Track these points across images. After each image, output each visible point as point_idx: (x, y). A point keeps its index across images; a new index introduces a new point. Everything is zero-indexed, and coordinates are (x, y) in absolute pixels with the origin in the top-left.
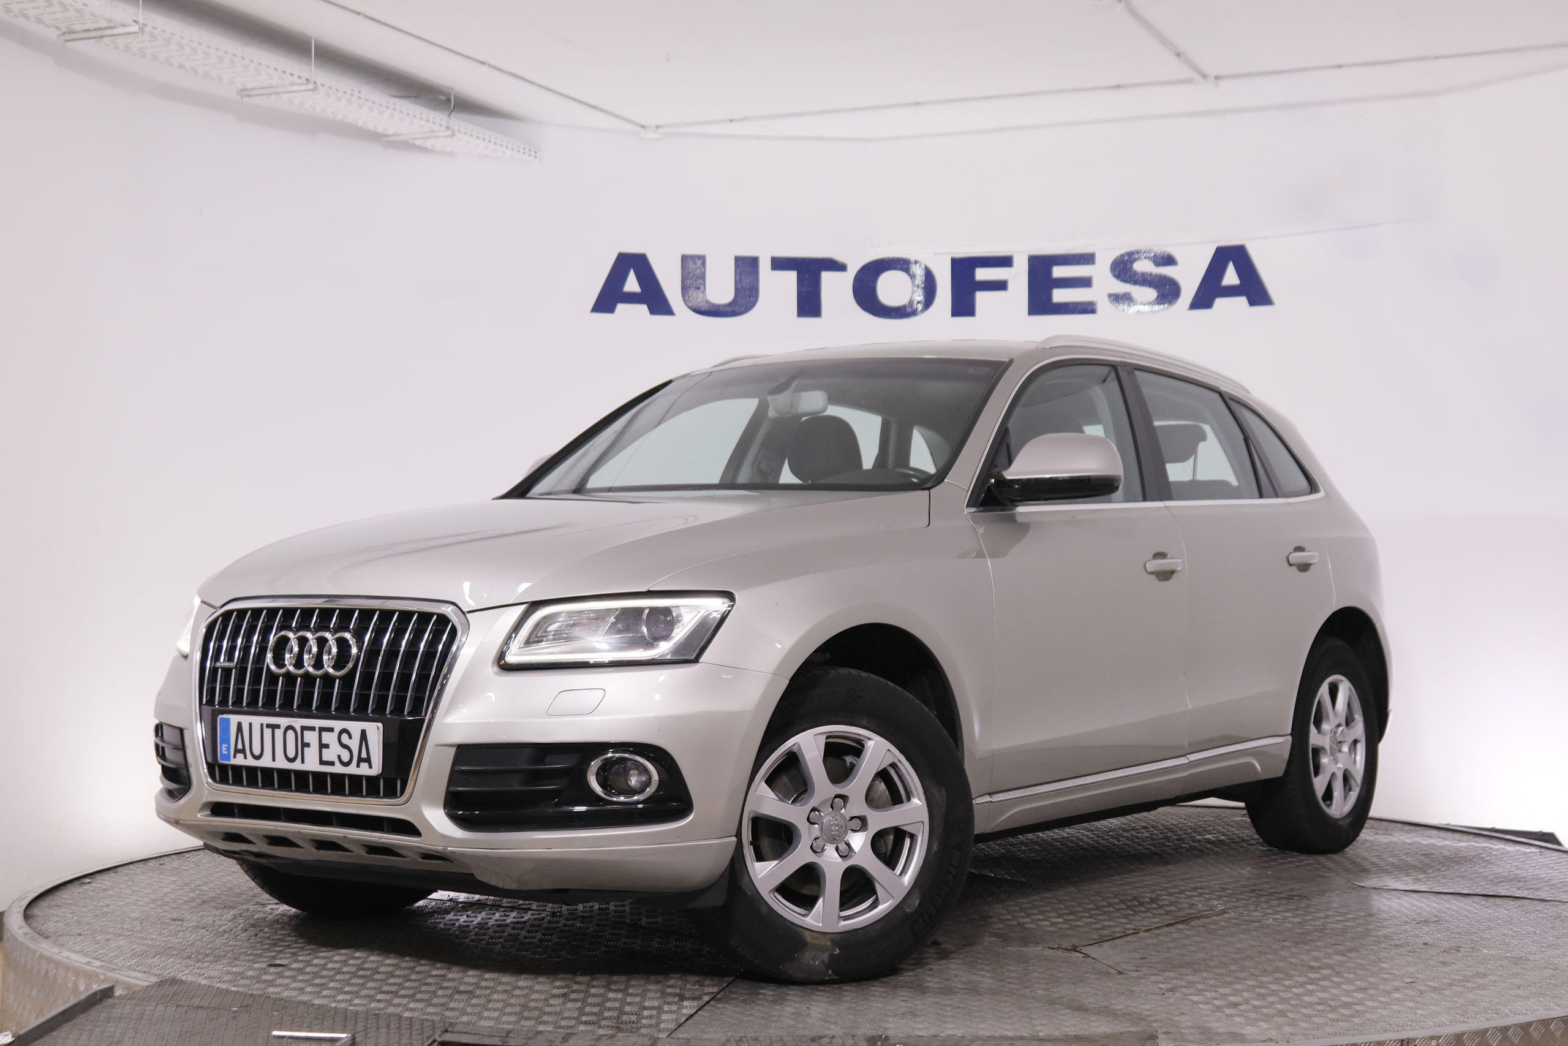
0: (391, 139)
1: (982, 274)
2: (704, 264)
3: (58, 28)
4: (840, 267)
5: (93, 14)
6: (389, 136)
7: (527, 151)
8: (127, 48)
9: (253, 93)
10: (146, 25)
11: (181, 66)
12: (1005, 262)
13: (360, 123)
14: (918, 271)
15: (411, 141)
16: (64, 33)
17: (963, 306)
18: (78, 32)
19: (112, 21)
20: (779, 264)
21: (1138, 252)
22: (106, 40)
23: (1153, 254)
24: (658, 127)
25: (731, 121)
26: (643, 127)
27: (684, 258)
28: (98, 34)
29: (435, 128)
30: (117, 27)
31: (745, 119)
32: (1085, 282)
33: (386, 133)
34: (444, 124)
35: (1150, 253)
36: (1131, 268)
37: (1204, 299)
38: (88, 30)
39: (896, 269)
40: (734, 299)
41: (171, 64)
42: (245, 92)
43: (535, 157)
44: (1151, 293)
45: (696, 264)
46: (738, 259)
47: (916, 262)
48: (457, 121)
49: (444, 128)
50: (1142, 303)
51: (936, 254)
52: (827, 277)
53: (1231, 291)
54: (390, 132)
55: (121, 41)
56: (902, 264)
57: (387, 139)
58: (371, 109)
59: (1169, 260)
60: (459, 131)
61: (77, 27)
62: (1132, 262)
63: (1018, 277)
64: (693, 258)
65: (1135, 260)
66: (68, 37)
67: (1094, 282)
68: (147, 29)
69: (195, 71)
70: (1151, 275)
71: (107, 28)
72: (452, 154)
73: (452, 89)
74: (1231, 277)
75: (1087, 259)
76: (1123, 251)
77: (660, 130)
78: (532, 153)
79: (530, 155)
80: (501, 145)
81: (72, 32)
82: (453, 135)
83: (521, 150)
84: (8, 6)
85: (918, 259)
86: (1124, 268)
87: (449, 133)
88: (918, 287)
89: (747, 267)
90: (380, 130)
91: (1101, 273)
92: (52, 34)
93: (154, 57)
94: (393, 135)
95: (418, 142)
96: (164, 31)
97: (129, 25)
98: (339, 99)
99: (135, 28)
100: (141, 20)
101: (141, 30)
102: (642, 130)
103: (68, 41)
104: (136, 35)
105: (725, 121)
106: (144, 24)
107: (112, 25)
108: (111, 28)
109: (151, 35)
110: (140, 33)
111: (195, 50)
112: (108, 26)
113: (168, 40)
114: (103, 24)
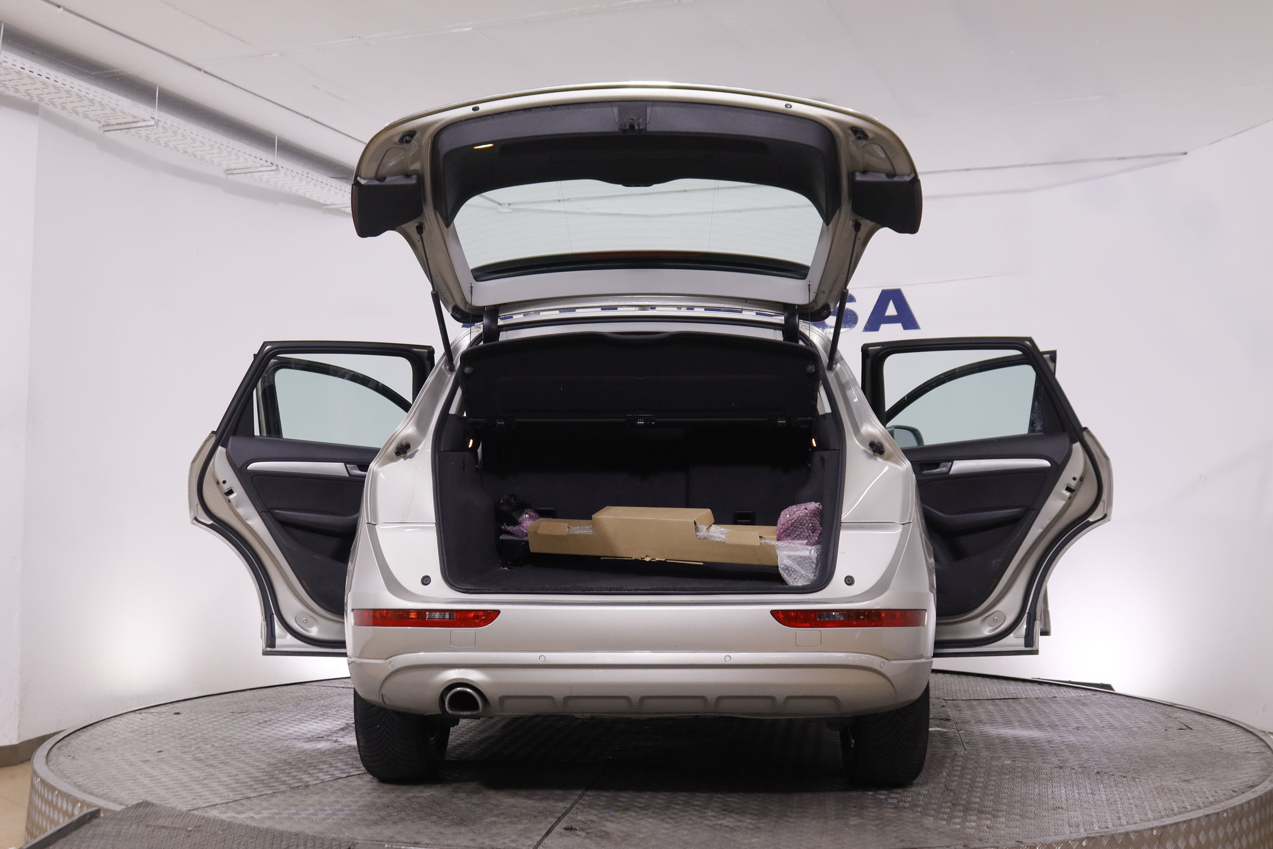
0: (329, 207)
3: (99, 122)
5: (122, 112)
6: (328, 205)
8: (147, 138)
9: (235, 172)
10: (160, 121)
11: (185, 152)
13: (308, 196)
15: (343, 209)
16: (104, 126)
18: (113, 125)
19: (136, 117)
22: (133, 131)
24: (509, 204)
25: (559, 201)
26: (498, 203)
28: (126, 127)
30: (140, 122)
31: (570, 199)
33: (325, 203)
37: (873, 325)
38: (120, 124)
41: (178, 151)
42: (229, 172)
50: (831, 328)
54: (328, 203)
55: (143, 132)
57: (325, 207)
58: (315, 185)
59: (850, 299)
61: (113, 122)
66: (106, 128)
68: (160, 123)
69: (195, 156)
71: (133, 122)
74: (891, 310)
77: (511, 207)
81: (109, 125)
84: (64, 105)
90: (321, 201)
92: (95, 126)
93: (166, 145)
94: (330, 205)
96: (172, 126)
97: (148, 121)
98: (294, 177)
99: (152, 122)
100: (156, 117)
101: (157, 124)
102: (498, 205)
103: (106, 131)
104: (153, 127)
105: (555, 201)
106: (158, 120)
107: (136, 120)
108: (136, 122)
109: (164, 128)
110: (156, 127)
111: (194, 140)
112: (134, 120)
113: (175, 132)
114: (130, 119)
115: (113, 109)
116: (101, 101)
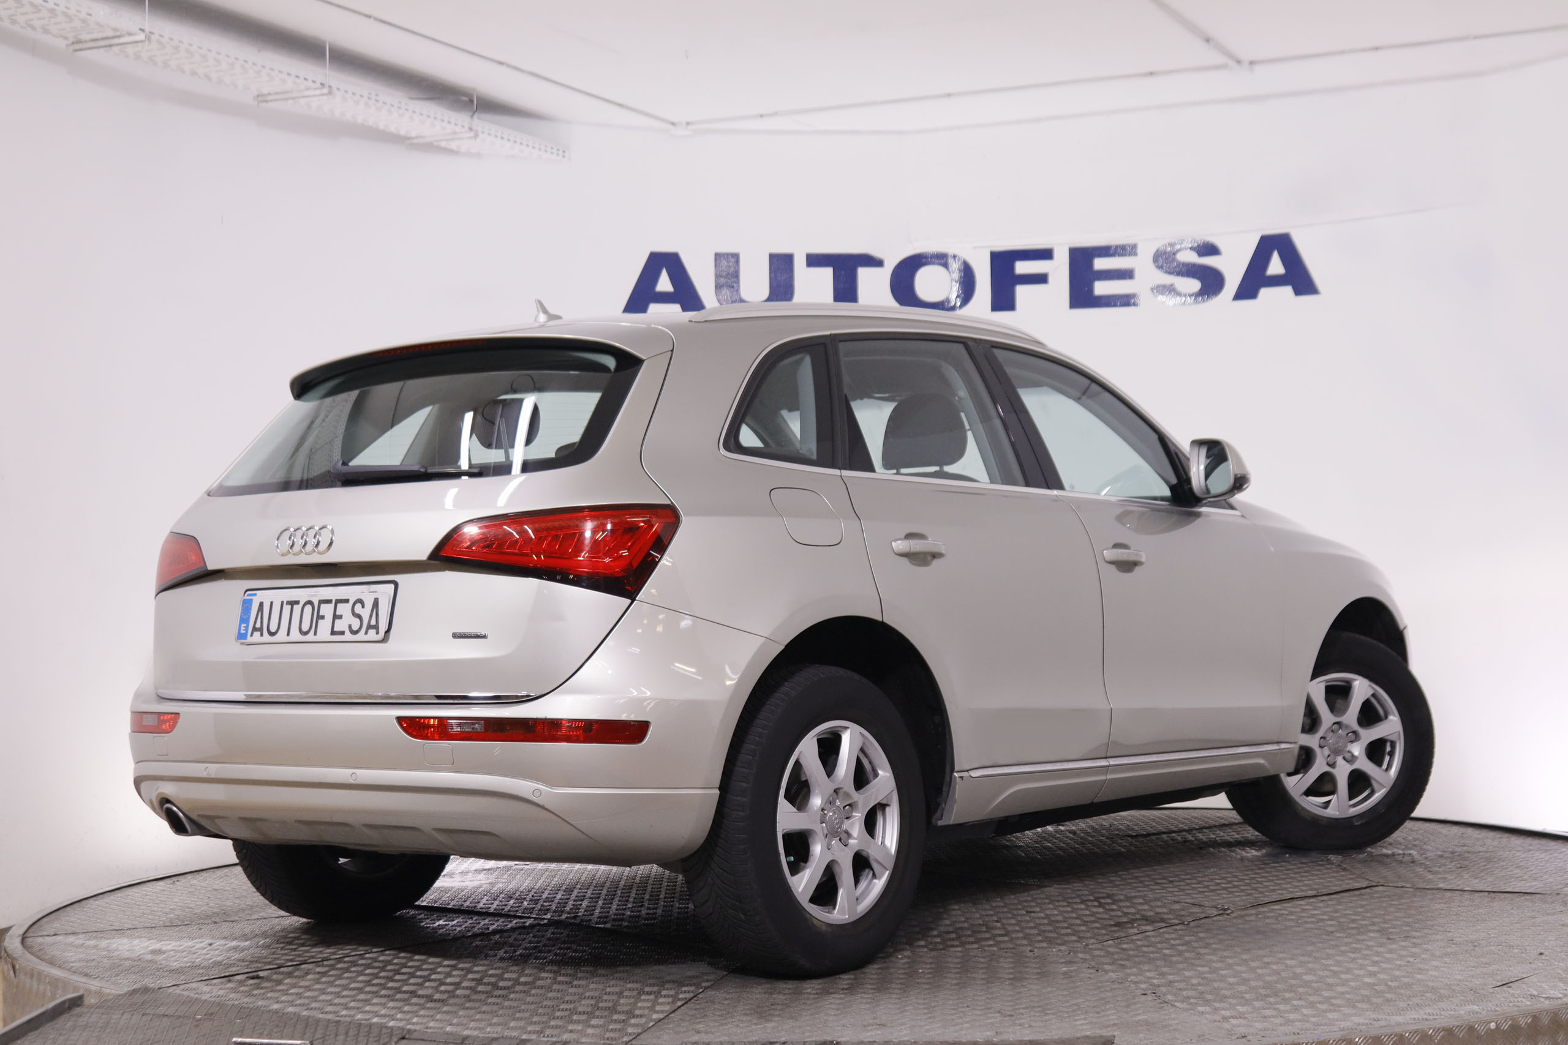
0: (415, 141)
1: (1022, 267)
2: (737, 262)
3: (66, 38)
4: (878, 263)
5: (97, 23)
6: (413, 138)
7: (555, 151)
8: (137, 57)
9: (271, 99)
10: (153, 33)
11: (194, 73)
12: (1046, 254)
13: (382, 127)
14: (955, 266)
15: (436, 144)
16: (73, 43)
17: (1003, 300)
18: (86, 42)
19: (117, 31)
20: (815, 260)
21: (1180, 242)
22: (116, 49)
23: (1196, 245)
24: (685, 125)
25: (762, 116)
26: (673, 124)
27: (718, 257)
28: (107, 43)
29: (458, 129)
30: (124, 36)
31: (775, 114)
32: (1126, 274)
33: (408, 136)
34: (467, 125)
35: (1194, 243)
36: (1174, 258)
37: (1248, 290)
38: (96, 40)
39: (934, 264)
40: (769, 295)
41: (183, 71)
42: (261, 98)
43: (563, 156)
44: (1195, 285)
45: (729, 262)
46: (772, 257)
47: (954, 257)
48: (483, 123)
49: (466, 129)
50: (1185, 295)
51: (975, 248)
52: (863, 273)
53: (1276, 281)
54: (413, 134)
55: (130, 50)
56: (941, 259)
57: (410, 141)
58: (390, 112)
59: (1210, 249)
60: (483, 132)
61: (84, 37)
62: (1174, 254)
63: (1059, 270)
64: (727, 256)
65: (1178, 251)
66: (76, 47)
67: (1137, 274)
68: (154, 36)
69: (209, 78)
70: (1194, 265)
71: (114, 37)
72: (477, 155)
73: (475, 89)
74: (1275, 266)
75: (1129, 250)
76: (1166, 241)
77: (690, 127)
78: (560, 153)
79: (558, 154)
80: (527, 146)
81: (80, 42)
82: (476, 136)
83: (549, 150)
84: (13, 17)
85: (956, 253)
86: (1166, 260)
87: (472, 134)
88: (956, 282)
89: (781, 265)
90: (403, 133)
91: (1142, 263)
92: (61, 44)
93: (166, 65)
94: (417, 137)
95: (443, 144)
96: (171, 39)
97: (136, 34)
98: (357, 102)
99: (141, 37)
100: (147, 29)
101: (148, 38)
103: (76, 50)
104: (142, 42)
105: (753, 117)
106: (150, 32)
107: (118, 33)
108: (119, 37)
109: (159, 42)
110: (147, 42)
111: (204, 56)
112: (115, 34)
113: (177, 48)
114: (110, 33)
115: (84, 21)
116: (66, 10)
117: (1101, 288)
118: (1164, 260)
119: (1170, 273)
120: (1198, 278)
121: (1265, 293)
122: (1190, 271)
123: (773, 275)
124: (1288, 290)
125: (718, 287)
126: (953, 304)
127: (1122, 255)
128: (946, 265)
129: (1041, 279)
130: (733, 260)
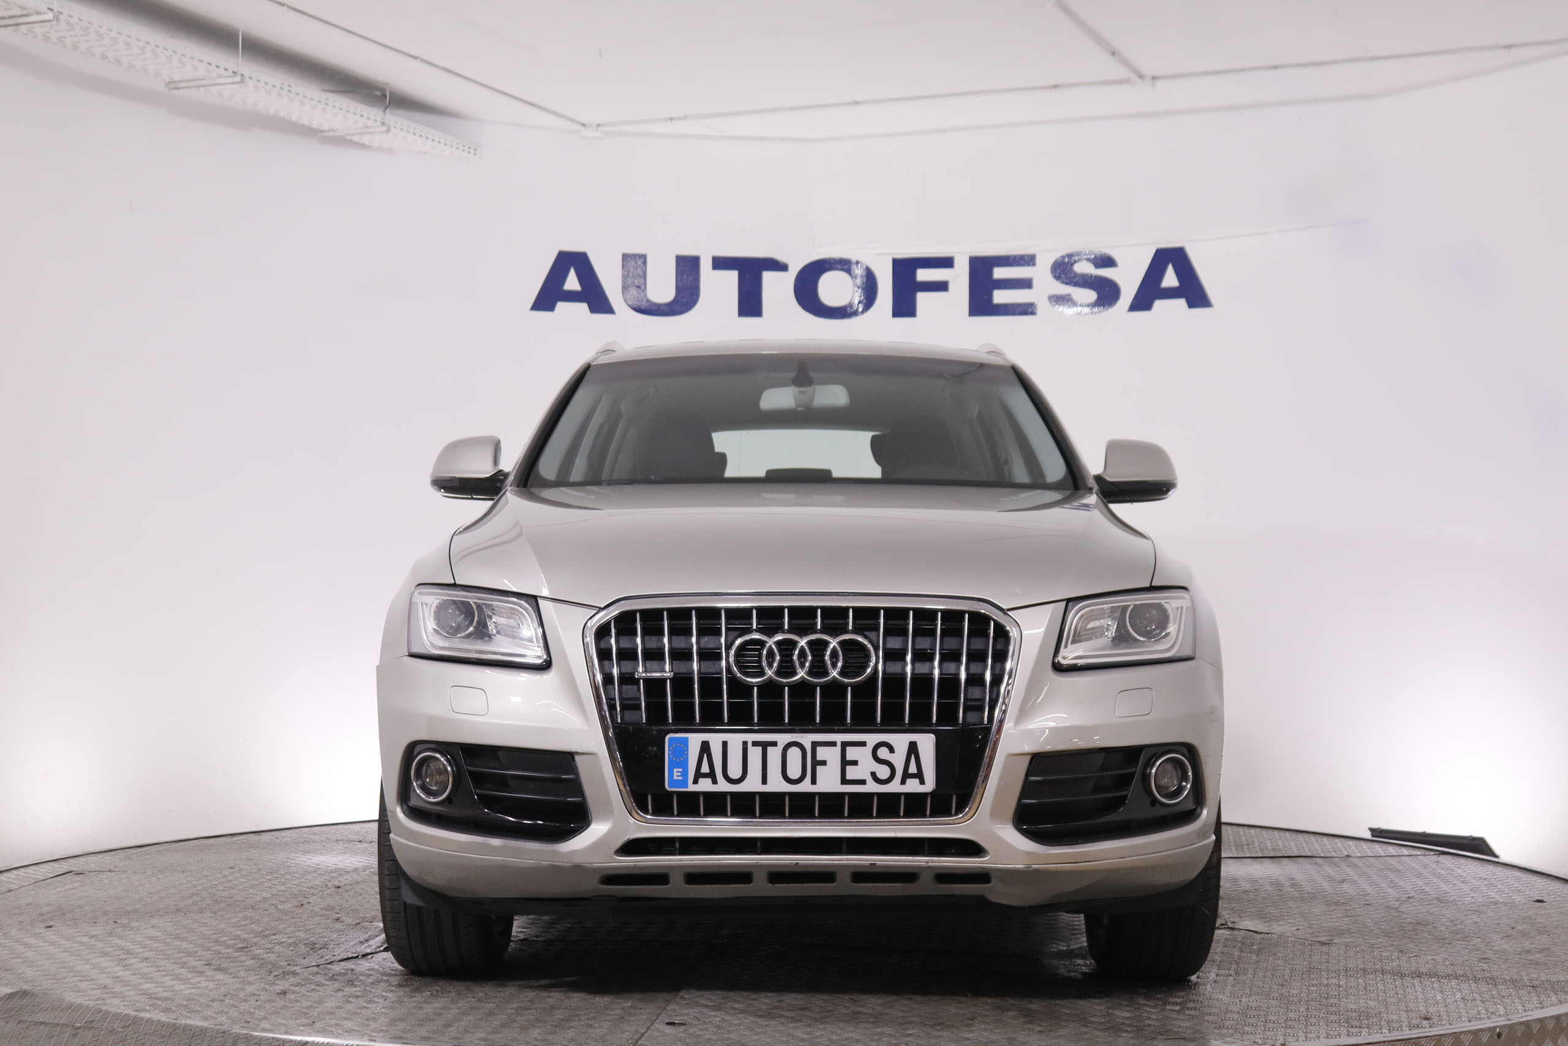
0: (328, 134)
1: (924, 275)
2: (645, 263)
4: (783, 267)
5: (5, 2)
6: (325, 131)
7: (466, 148)
8: (46, 38)
9: (181, 85)
10: (62, 13)
11: (104, 57)
12: (946, 262)
13: (294, 119)
14: (859, 271)
15: (348, 137)
17: (904, 307)
19: (25, 9)
20: (720, 263)
21: (1078, 254)
22: (23, 27)
23: (1093, 256)
24: (598, 125)
25: (671, 119)
26: (584, 125)
27: (625, 257)
28: (13, 22)
29: (370, 123)
30: (32, 15)
31: (685, 118)
32: (1026, 284)
33: (321, 129)
34: (379, 119)
35: (1091, 255)
36: (1071, 269)
37: (1143, 302)
38: (3, 18)
39: (838, 269)
40: (675, 298)
41: (93, 55)
42: (172, 85)
43: (475, 154)
44: (1091, 295)
45: (637, 263)
46: (679, 259)
47: (857, 263)
48: (395, 118)
49: (379, 123)
50: (1081, 305)
51: (877, 254)
52: (768, 277)
53: (1170, 294)
54: (325, 127)
55: (38, 29)
56: (844, 265)
57: (322, 134)
58: (302, 103)
59: (1107, 262)
60: (395, 127)
62: (1072, 265)
63: (959, 278)
64: (635, 257)
65: (1075, 262)
67: (1035, 283)
68: (62, 17)
69: (118, 62)
70: (1091, 276)
71: (22, 16)
72: (390, 151)
73: (387, 84)
74: (1170, 279)
75: (1028, 260)
76: (1064, 253)
77: (600, 129)
78: (472, 150)
79: (469, 152)
80: (439, 142)
82: (388, 130)
83: (461, 147)
85: (859, 259)
86: (1064, 270)
87: (384, 129)
88: (859, 288)
89: (687, 267)
90: (315, 125)
91: (1041, 274)
93: (75, 47)
94: (329, 131)
95: (355, 138)
96: (80, 20)
97: (44, 13)
98: (269, 92)
99: (49, 16)
100: (56, 8)
101: (57, 18)
102: (582, 128)
104: (51, 23)
105: (665, 120)
106: (59, 12)
107: (26, 12)
108: (26, 15)
109: (68, 22)
110: (55, 22)
111: (114, 39)
112: (23, 13)
113: (86, 29)
114: (17, 12)
117: (1000, 297)
118: (1063, 270)
119: (1067, 283)
120: (1094, 289)
121: (1158, 304)
122: (1086, 282)
123: (679, 277)
124: (1182, 302)
125: (625, 288)
126: (855, 308)
127: (1021, 265)
128: (849, 271)
129: (942, 286)
130: (642, 260)
